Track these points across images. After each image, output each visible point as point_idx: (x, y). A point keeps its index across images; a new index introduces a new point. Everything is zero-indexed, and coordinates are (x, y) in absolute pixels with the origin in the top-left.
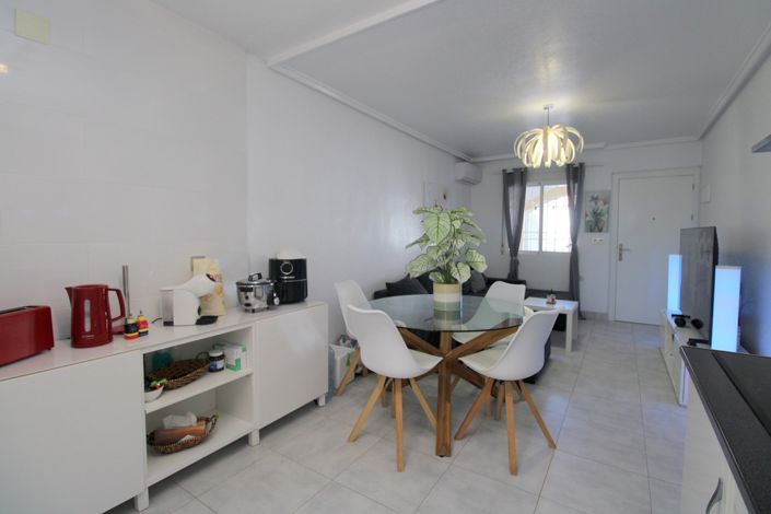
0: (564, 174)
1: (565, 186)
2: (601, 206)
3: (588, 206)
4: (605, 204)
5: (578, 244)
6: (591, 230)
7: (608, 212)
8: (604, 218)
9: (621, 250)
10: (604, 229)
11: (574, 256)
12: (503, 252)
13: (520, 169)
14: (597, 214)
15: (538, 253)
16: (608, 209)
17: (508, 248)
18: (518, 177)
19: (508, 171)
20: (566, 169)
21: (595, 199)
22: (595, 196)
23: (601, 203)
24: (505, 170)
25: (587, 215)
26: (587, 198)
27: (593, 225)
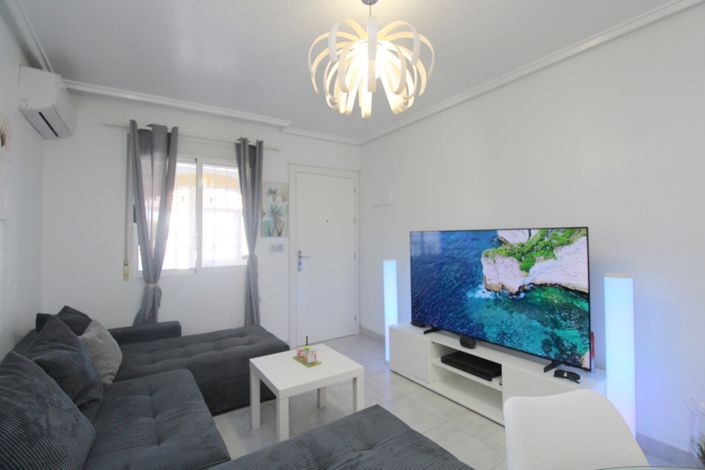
0: (233, 153)
1: (236, 171)
2: (280, 204)
3: (267, 202)
4: (284, 201)
5: (256, 252)
6: (270, 234)
7: (287, 211)
8: (283, 219)
9: (300, 257)
10: (283, 234)
11: (253, 260)
12: (126, 276)
13: (165, 128)
14: (275, 213)
15: (196, 270)
16: (288, 207)
17: (141, 268)
18: (160, 141)
19: (140, 127)
20: (238, 146)
21: (272, 192)
22: (273, 188)
23: (279, 198)
24: (133, 123)
25: (264, 214)
26: (265, 190)
27: (272, 225)
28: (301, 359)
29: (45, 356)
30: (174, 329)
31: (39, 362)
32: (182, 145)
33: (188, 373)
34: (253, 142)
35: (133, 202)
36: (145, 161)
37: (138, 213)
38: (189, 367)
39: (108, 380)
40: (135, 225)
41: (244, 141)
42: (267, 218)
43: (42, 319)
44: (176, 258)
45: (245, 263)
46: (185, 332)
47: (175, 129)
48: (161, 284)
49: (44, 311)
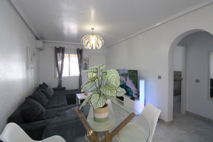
0: (76, 52)
1: (77, 55)
2: (87, 62)
3: (84, 62)
5: (81, 73)
6: (85, 69)
7: (89, 64)
8: (88, 66)
10: (88, 69)
11: (80, 75)
12: (55, 78)
13: (62, 47)
14: (86, 64)
15: (69, 77)
16: (89, 63)
17: (58, 76)
18: (61, 50)
19: (57, 47)
20: (77, 50)
21: (85, 60)
22: (85, 59)
23: (87, 61)
24: (56, 47)
25: (83, 65)
26: (83, 60)
27: (85, 67)
28: (85, 94)
29: (42, 90)
30: (64, 88)
31: (41, 90)
32: (65, 51)
33: (65, 96)
34: (80, 49)
35: (56, 63)
36: (58, 54)
37: (57, 65)
38: (65, 95)
39: (51, 96)
40: (57, 68)
41: (78, 49)
42: (84, 66)
43: (40, 85)
44: (65, 74)
45: (79, 75)
46: (66, 89)
47: (64, 48)
48: (62, 79)
49: (40, 84)
